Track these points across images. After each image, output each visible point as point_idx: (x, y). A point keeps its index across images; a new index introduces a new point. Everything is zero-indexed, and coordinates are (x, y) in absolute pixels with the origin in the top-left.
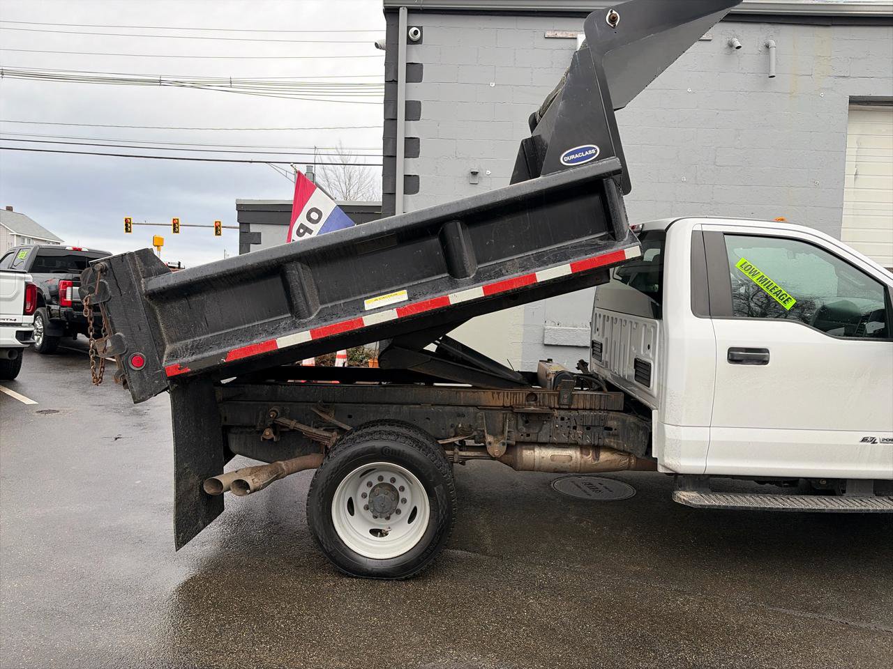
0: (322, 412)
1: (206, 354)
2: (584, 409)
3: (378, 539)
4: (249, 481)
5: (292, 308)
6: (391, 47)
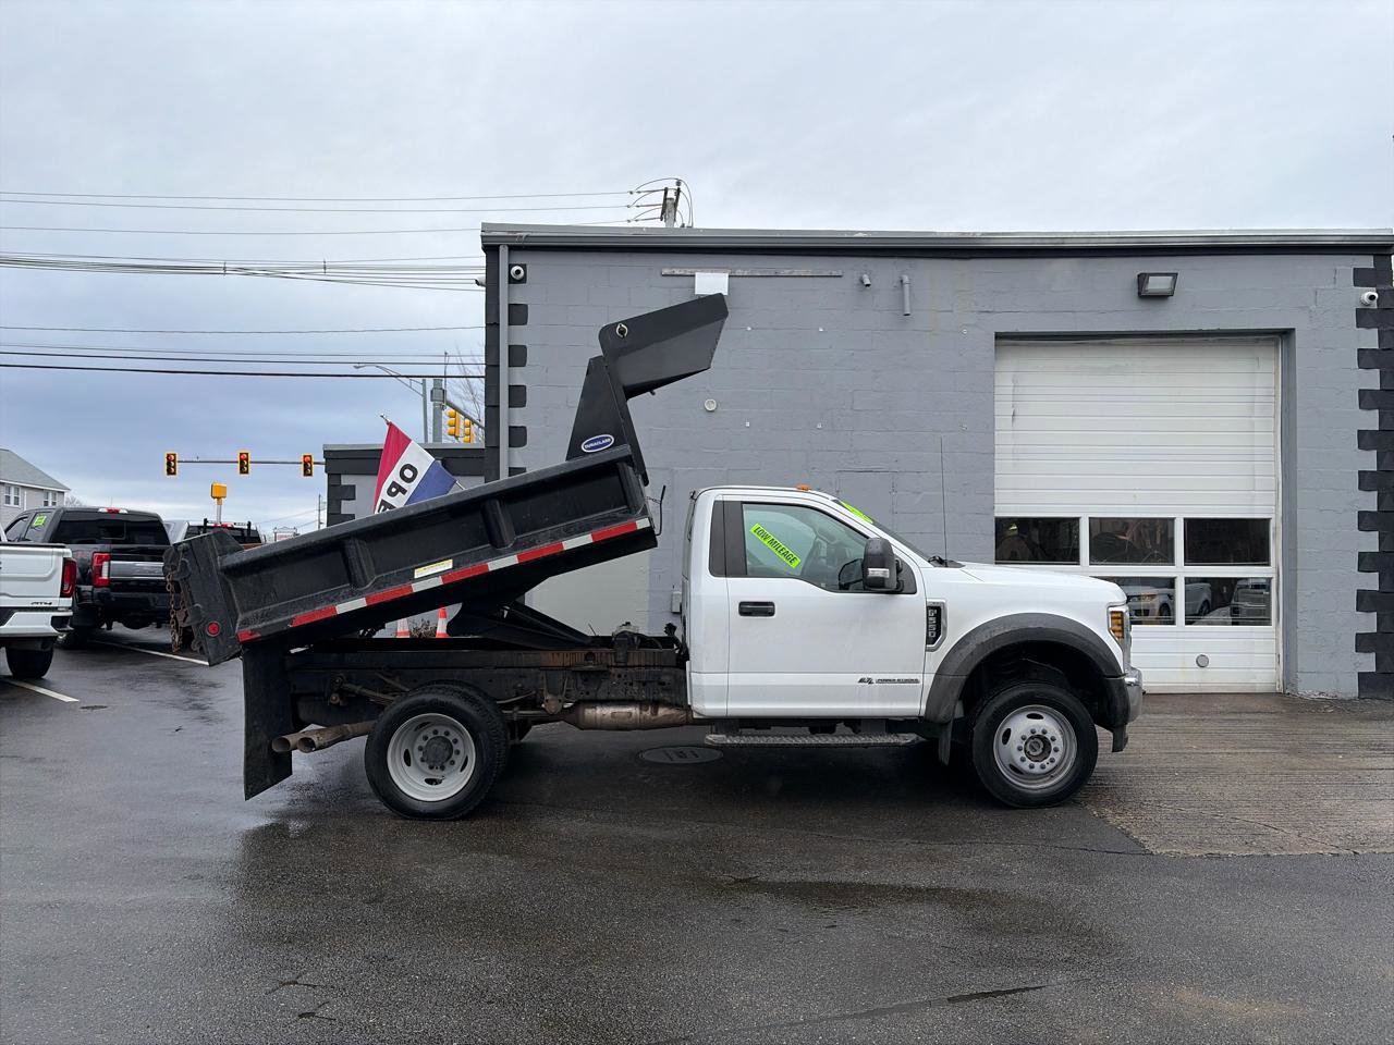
0: (388, 677)
1: (275, 621)
2: (654, 666)
3: (434, 786)
4: (315, 739)
5: (351, 579)
6: (491, 285)
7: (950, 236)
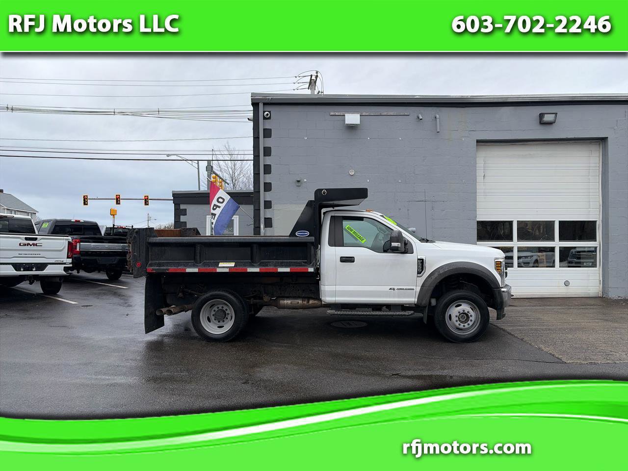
1: (162, 268)
4: (172, 310)
6: (255, 120)
7: (457, 97)
